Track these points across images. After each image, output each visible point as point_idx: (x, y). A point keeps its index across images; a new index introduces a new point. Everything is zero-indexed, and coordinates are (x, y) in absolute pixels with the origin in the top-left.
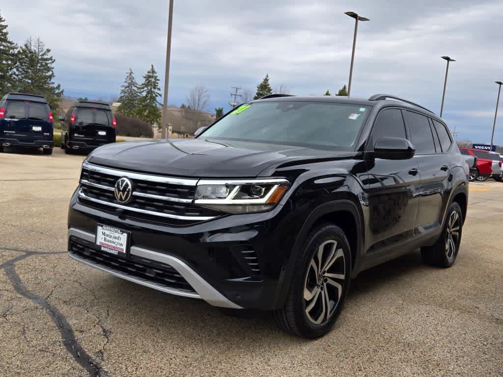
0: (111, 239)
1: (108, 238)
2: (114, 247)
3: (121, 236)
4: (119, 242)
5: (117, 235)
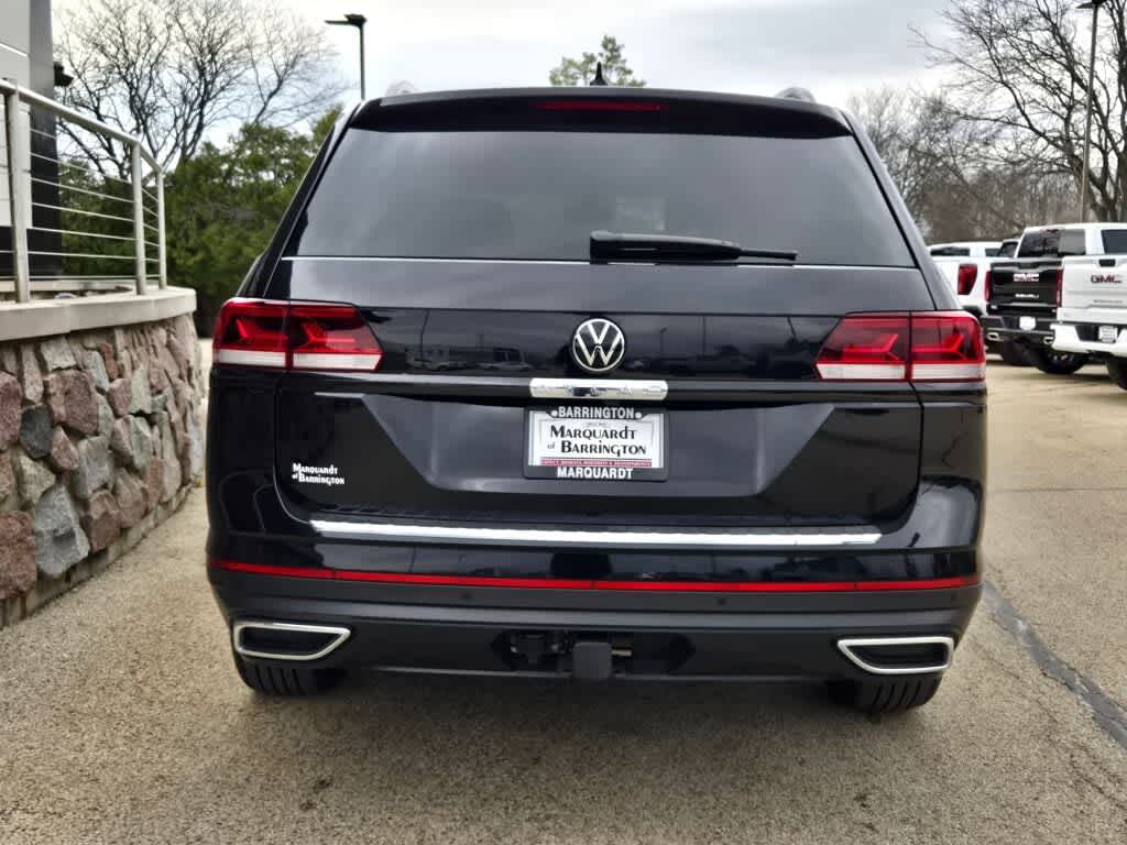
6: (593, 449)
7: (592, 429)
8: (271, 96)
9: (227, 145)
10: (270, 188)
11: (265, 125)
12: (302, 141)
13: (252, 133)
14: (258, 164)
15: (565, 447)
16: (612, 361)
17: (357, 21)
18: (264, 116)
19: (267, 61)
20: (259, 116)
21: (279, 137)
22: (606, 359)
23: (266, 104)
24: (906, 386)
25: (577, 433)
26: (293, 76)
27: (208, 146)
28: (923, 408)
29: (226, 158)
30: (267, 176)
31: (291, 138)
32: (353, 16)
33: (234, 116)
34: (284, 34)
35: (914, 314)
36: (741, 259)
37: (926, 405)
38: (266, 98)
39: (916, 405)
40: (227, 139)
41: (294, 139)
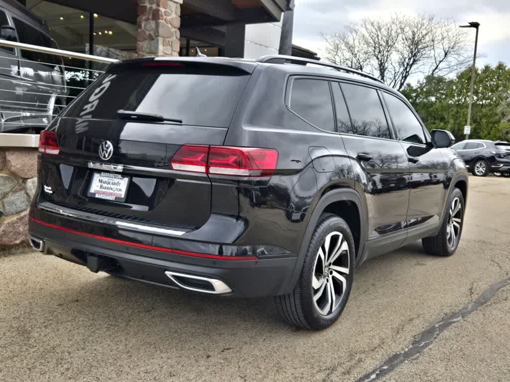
6: (108, 188)
7: (109, 181)
8: (440, 62)
9: (417, 84)
10: (432, 104)
11: (436, 75)
12: (451, 82)
13: (430, 79)
14: (429, 93)
15: (101, 187)
16: (108, 157)
17: (475, 25)
18: (437, 70)
19: (441, 46)
20: (434, 71)
21: (440, 80)
22: (107, 156)
23: (437, 66)
24: (205, 175)
25: (105, 182)
26: (452, 53)
27: (409, 85)
28: (212, 185)
29: (415, 91)
30: (433, 99)
31: (447, 81)
32: (473, 23)
33: (420, 72)
34: (450, 34)
35: (211, 146)
36: (165, 122)
37: (213, 183)
38: (438, 62)
39: (210, 183)
40: (417, 82)
41: (448, 81)
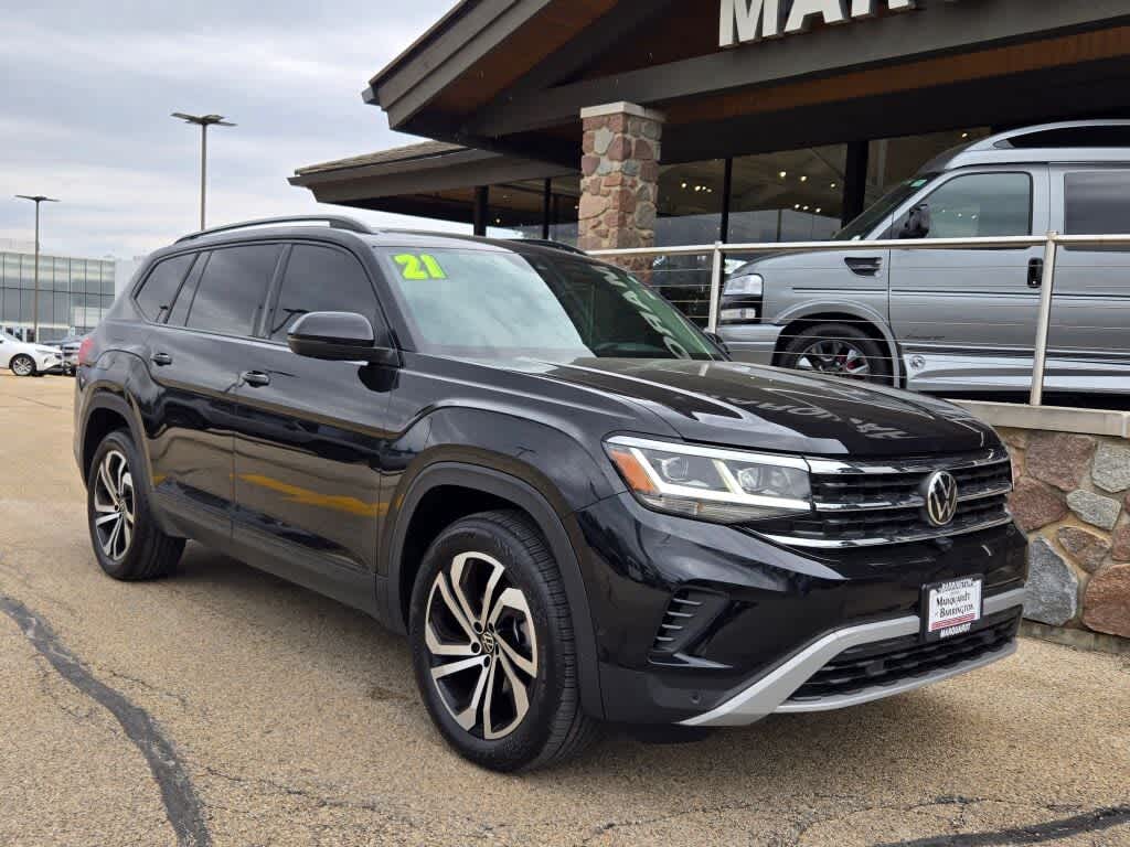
0: (954, 606)
1: (948, 607)
2: (960, 619)
3: (968, 590)
4: (967, 603)
5: (962, 592)
